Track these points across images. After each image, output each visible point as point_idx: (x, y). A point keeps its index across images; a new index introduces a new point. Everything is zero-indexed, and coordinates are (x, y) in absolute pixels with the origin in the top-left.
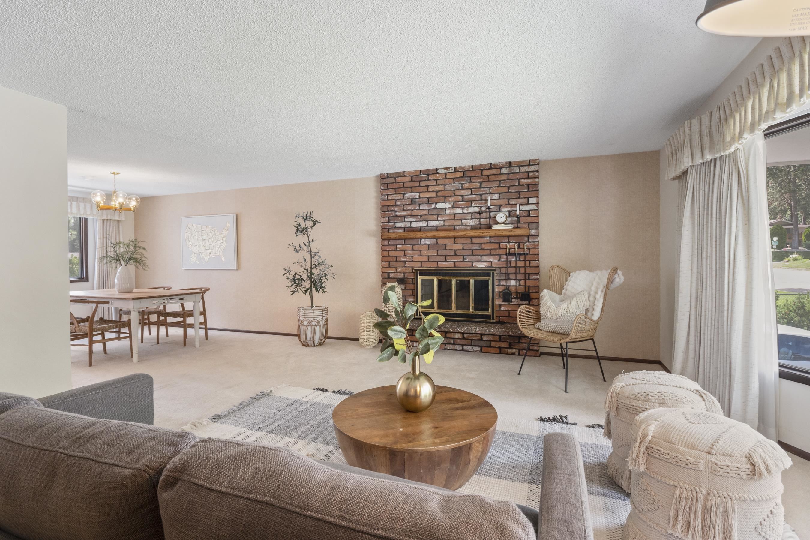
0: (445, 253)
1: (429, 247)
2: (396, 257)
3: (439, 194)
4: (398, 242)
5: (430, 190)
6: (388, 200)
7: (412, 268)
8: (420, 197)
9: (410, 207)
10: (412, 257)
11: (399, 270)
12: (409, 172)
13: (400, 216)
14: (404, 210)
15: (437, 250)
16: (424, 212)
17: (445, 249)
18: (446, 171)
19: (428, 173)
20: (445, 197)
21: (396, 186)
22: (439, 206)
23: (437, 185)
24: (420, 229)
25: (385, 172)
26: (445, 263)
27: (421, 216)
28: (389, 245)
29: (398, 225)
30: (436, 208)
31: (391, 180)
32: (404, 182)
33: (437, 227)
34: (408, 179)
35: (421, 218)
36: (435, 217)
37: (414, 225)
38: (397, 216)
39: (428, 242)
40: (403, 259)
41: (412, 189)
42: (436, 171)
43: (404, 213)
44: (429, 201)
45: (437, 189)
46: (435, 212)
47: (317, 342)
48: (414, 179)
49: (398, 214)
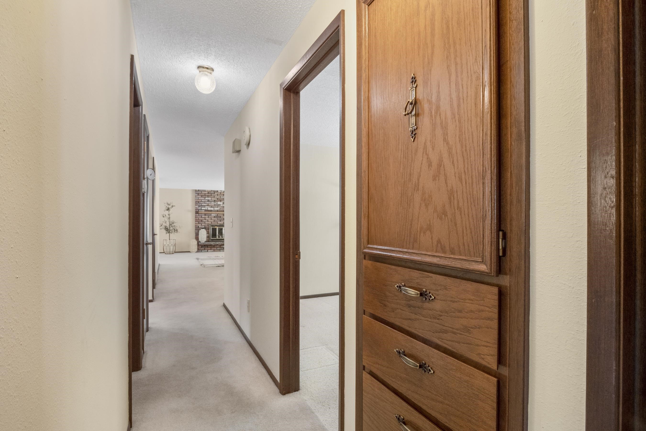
0: (220, 219)
1: (214, 217)
2: (202, 220)
3: (218, 199)
4: (202, 215)
5: (215, 197)
6: (198, 199)
7: (208, 224)
8: (211, 199)
9: (208, 203)
10: (208, 220)
11: (203, 225)
12: (207, 190)
13: (204, 205)
14: (205, 203)
15: (217, 218)
16: (213, 205)
17: (220, 218)
18: (221, 192)
19: (214, 192)
20: (220, 200)
21: (202, 195)
22: (219, 203)
23: (217, 196)
24: (211, 211)
25: (197, 189)
26: (220, 222)
27: (212, 206)
28: (199, 216)
29: (202, 209)
30: (217, 204)
31: (200, 192)
32: (205, 194)
33: (217, 210)
34: (207, 193)
35: (212, 207)
36: (217, 207)
37: (209, 209)
38: (202, 205)
39: (214, 215)
40: (204, 221)
41: (208, 196)
42: (217, 191)
43: (205, 205)
44: (214, 201)
45: (217, 197)
46: (217, 205)
47: (171, 253)
48: (209, 193)
49: (202, 204)
